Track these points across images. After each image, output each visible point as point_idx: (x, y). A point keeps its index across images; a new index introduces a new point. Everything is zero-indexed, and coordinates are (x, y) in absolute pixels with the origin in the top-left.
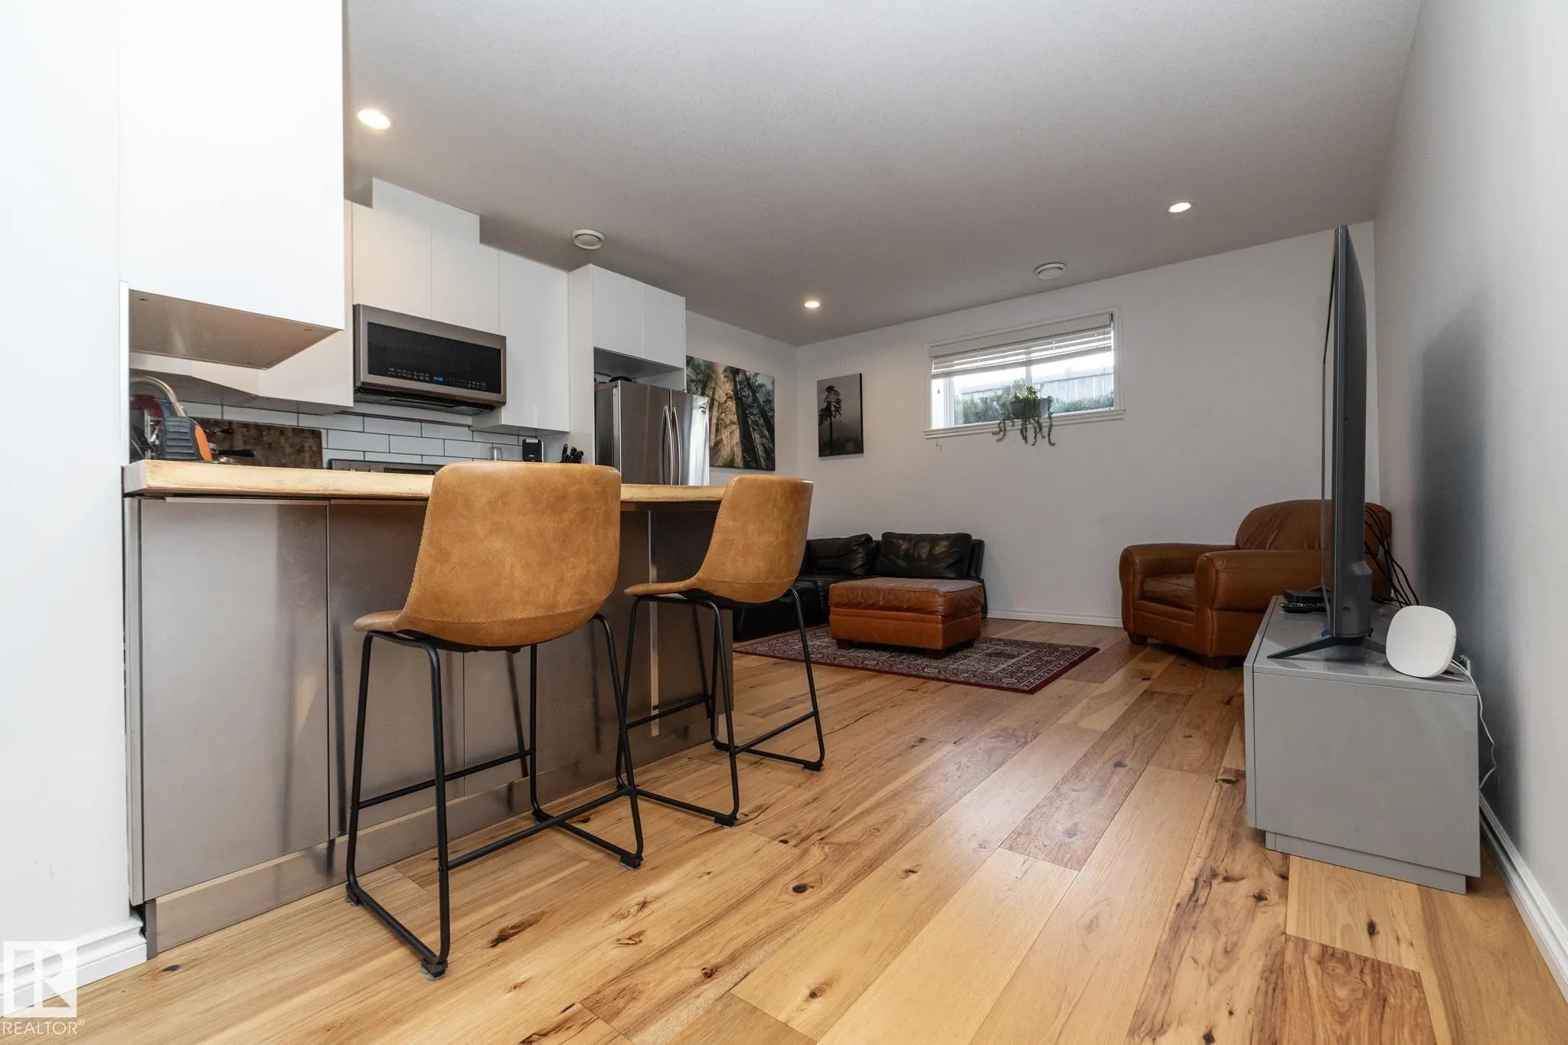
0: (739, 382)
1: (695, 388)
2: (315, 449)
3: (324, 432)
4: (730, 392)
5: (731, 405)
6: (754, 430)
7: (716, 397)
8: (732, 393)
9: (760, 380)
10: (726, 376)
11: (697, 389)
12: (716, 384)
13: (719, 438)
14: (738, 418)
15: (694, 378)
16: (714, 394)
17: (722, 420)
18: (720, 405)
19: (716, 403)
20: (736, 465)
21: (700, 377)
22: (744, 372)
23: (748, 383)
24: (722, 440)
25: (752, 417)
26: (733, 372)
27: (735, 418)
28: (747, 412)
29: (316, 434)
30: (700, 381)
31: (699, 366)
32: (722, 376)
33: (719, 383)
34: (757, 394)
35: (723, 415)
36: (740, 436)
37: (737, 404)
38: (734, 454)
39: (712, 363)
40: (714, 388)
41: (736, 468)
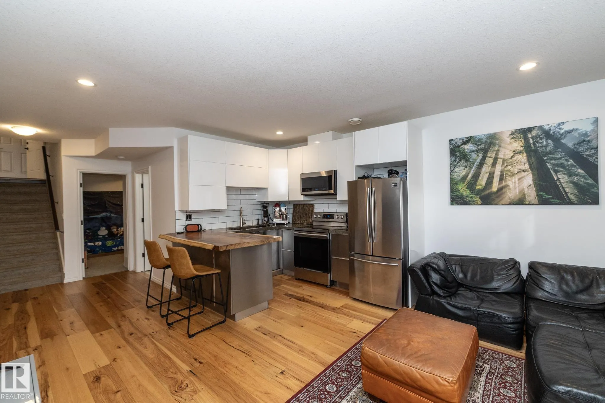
0: (532, 138)
1: (476, 155)
2: (312, 209)
3: (315, 205)
4: (519, 148)
5: (523, 158)
6: (556, 172)
7: (501, 155)
8: (522, 148)
9: (566, 128)
10: (513, 138)
11: (478, 155)
12: (500, 146)
13: (503, 184)
14: (530, 165)
15: (475, 149)
16: (497, 154)
17: (509, 171)
18: (504, 160)
19: (500, 161)
20: (527, 203)
21: (482, 146)
22: (541, 128)
23: (547, 134)
24: (507, 186)
25: (553, 162)
26: (524, 132)
27: (527, 166)
28: (545, 158)
29: (313, 206)
30: (481, 150)
31: (480, 140)
32: (508, 140)
33: (502, 145)
34: (562, 141)
35: (509, 167)
36: (533, 180)
37: (529, 157)
38: (524, 195)
39: (495, 134)
40: (498, 150)
41: (527, 204)
